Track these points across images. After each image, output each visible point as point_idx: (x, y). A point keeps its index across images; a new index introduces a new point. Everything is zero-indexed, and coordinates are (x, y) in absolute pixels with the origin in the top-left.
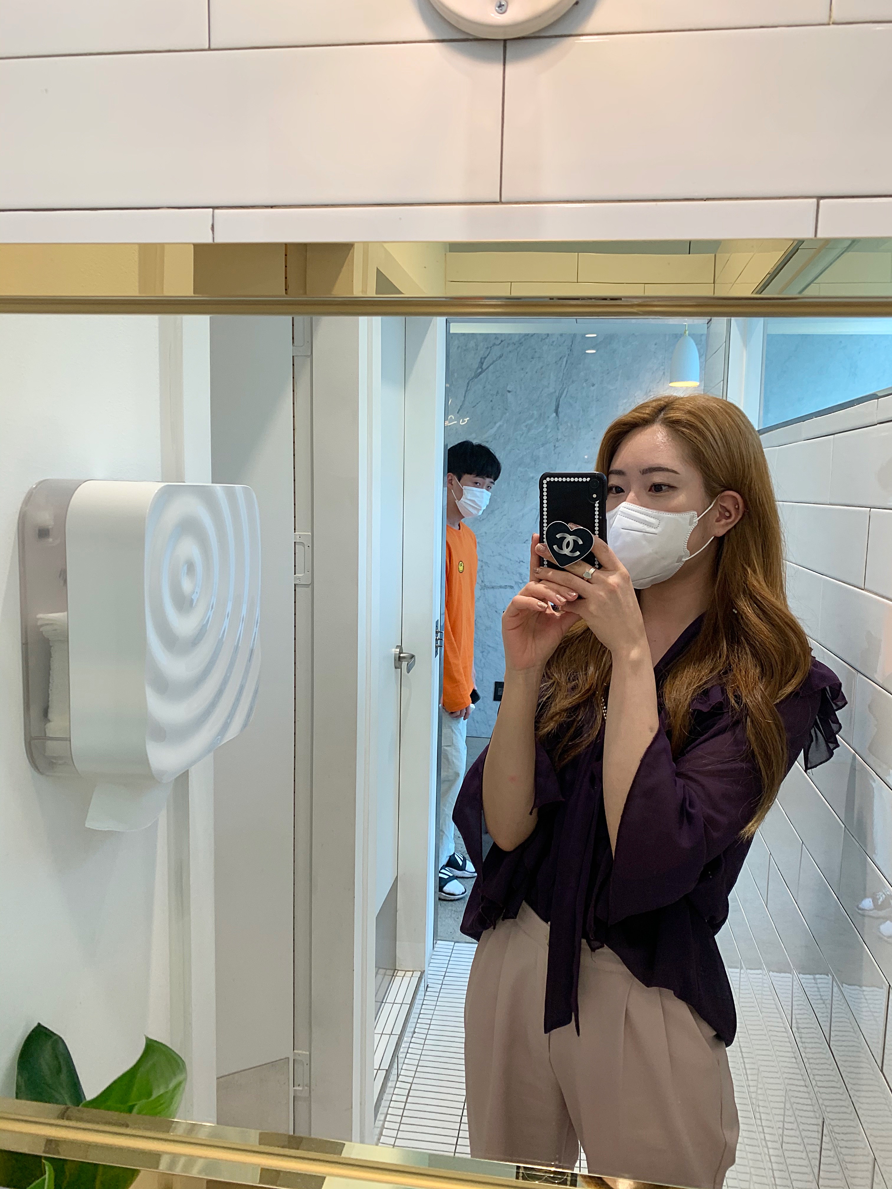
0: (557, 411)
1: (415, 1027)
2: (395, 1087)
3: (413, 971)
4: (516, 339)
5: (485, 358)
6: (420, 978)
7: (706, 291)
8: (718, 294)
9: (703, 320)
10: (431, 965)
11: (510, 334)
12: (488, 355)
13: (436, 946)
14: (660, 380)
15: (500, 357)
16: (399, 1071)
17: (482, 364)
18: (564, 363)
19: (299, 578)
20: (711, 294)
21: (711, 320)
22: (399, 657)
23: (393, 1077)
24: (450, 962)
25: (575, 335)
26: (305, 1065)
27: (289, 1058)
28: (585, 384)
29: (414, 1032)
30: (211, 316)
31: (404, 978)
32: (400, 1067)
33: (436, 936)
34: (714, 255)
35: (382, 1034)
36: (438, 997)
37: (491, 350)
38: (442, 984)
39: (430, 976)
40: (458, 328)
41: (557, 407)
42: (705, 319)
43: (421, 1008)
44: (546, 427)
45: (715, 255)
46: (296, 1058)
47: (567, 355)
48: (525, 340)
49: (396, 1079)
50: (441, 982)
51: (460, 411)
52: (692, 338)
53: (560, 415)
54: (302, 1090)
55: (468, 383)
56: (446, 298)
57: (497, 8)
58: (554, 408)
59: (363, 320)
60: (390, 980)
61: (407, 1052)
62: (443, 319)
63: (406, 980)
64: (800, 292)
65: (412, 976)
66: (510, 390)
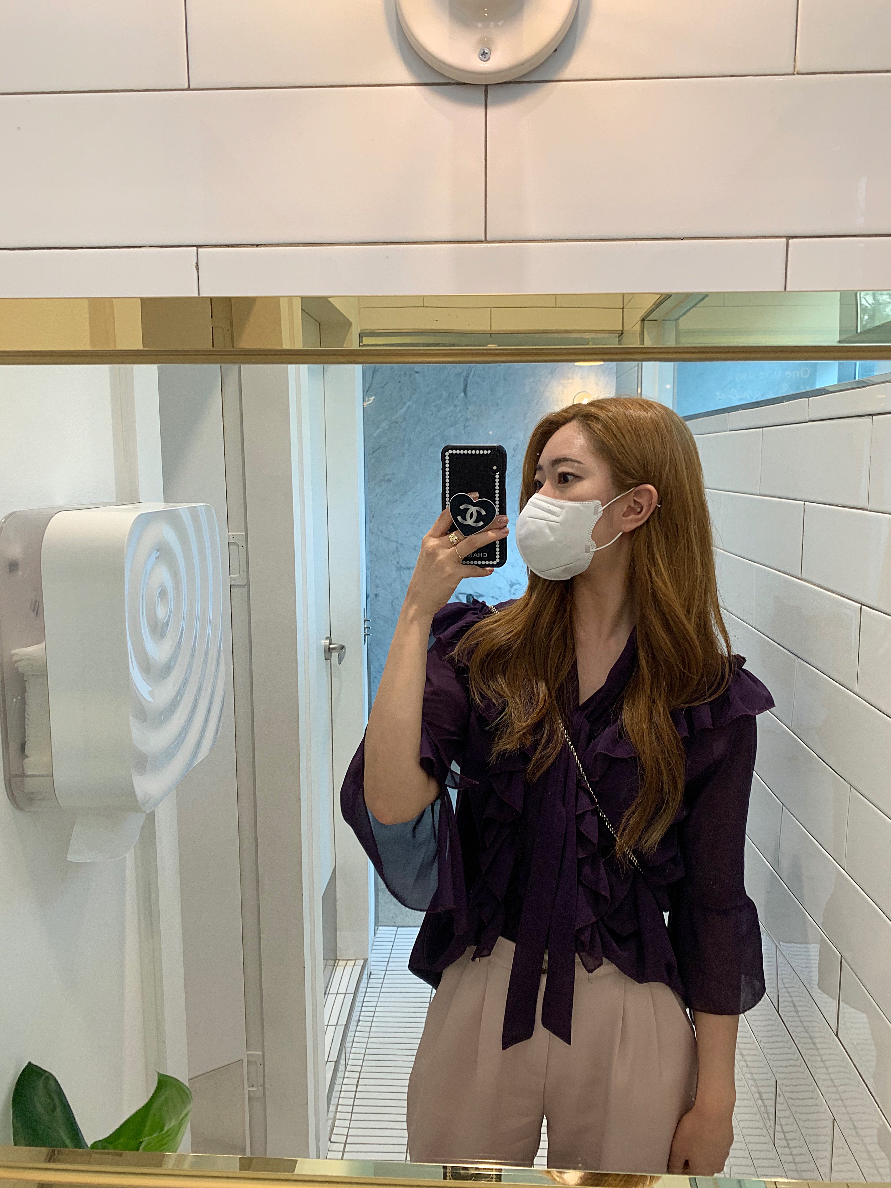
0: (465, 391)
1: (361, 1016)
2: (344, 1078)
3: (355, 960)
6: (363, 966)
10: (373, 952)
13: (378, 932)
16: (347, 1061)
19: (234, 579)
22: (329, 648)
23: (342, 1068)
24: (394, 948)
26: (259, 1065)
27: (242, 1060)
29: (359, 1021)
31: (346, 967)
32: (347, 1058)
33: (377, 924)
35: (328, 1025)
36: (383, 983)
38: (386, 970)
39: (373, 963)
41: (466, 386)
43: (365, 997)
44: (455, 406)
46: (249, 1059)
49: (344, 1069)
50: (385, 968)
53: (469, 394)
54: (256, 1090)
57: (480, 55)
58: (462, 388)
60: (332, 968)
61: (354, 1041)
63: (348, 969)
65: (354, 965)
66: (418, 371)
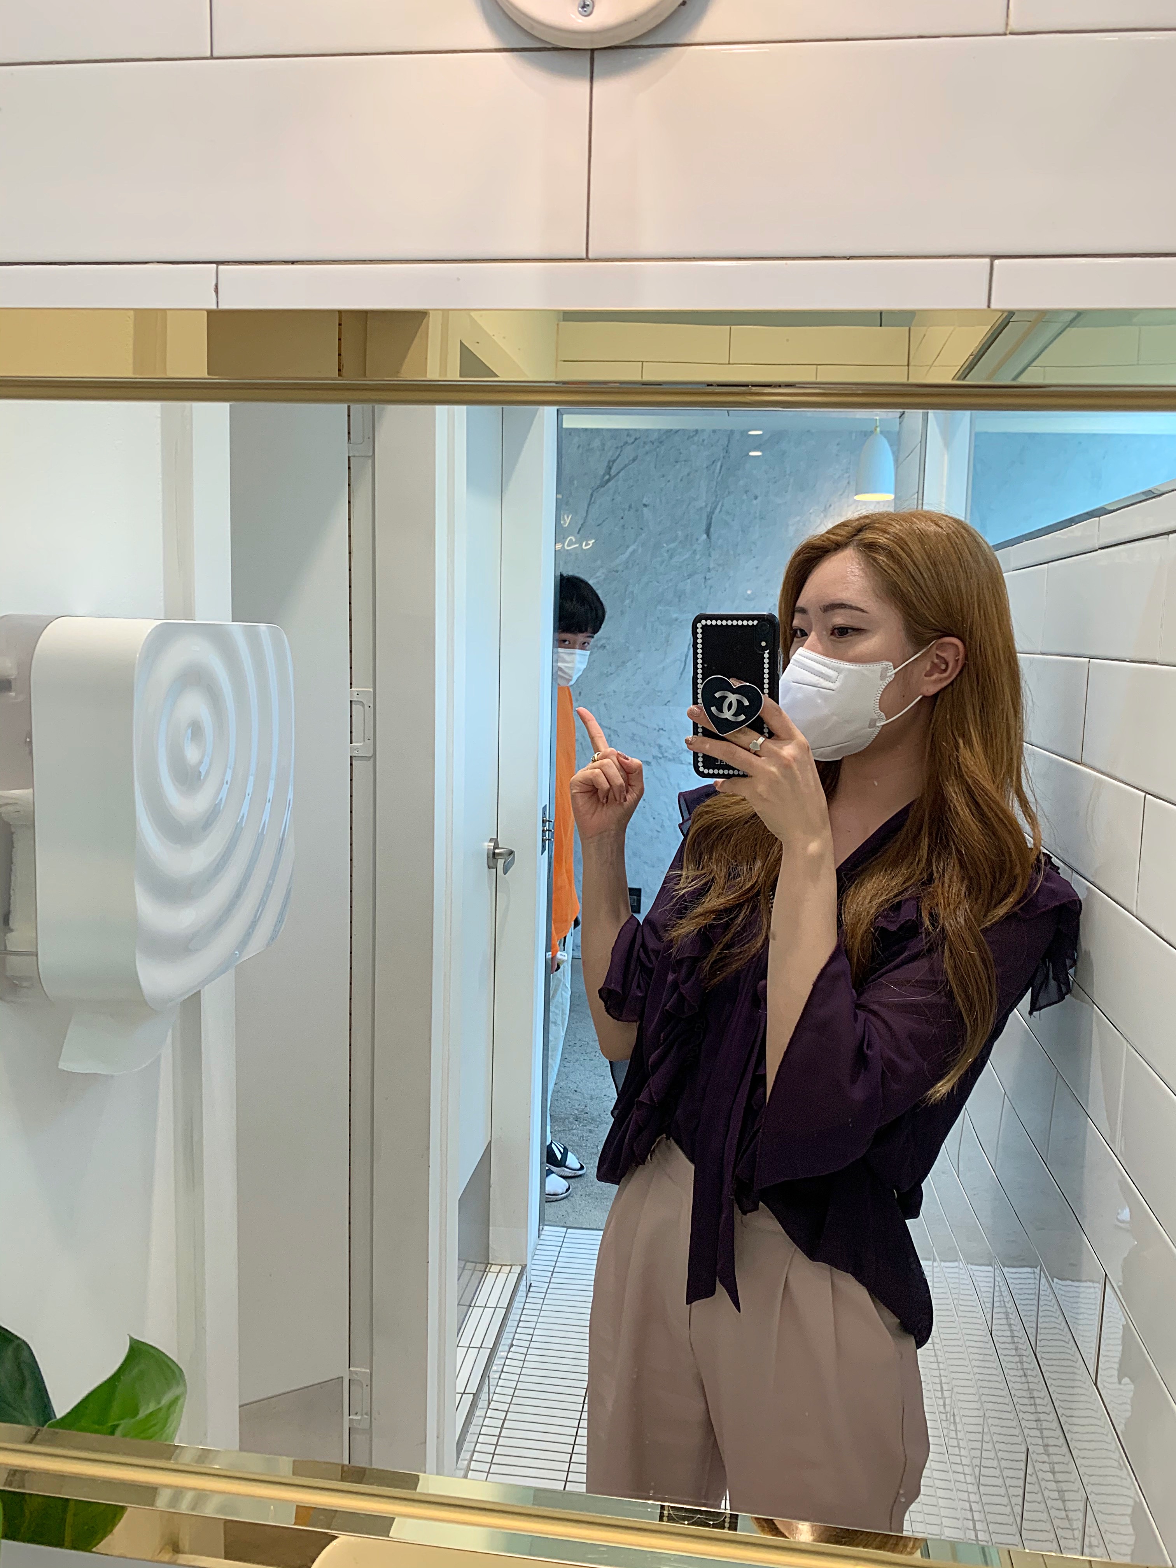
0: (708, 533)
1: (513, 1339)
2: (485, 1417)
3: (511, 1266)
4: (656, 436)
5: (614, 461)
6: (521, 1275)
7: (897, 376)
8: (912, 380)
9: (895, 413)
10: (536, 1257)
11: (647, 430)
12: (617, 458)
13: (543, 1232)
14: (844, 492)
15: (634, 460)
16: (491, 1395)
17: (610, 468)
18: (718, 467)
19: (357, 749)
20: (904, 380)
21: (904, 413)
22: (494, 854)
23: (482, 1403)
24: (561, 1254)
25: (732, 432)
26: (365, 1386)
27: (342, 1377)
28: (745, 497)
29: (512, 1345)
30: (231, 403)
31: (500, 1274)
32: (492, 1391)
33: (542, 1221)
34: (908, 328)
35: (469, 1347)
36: (544, 1299)
37: (621, 451)
38: (550, 1282)
39: (533, 1272)
40: (574, 421)
41: (709, 526)
42: (897, 412)
43: (522, 1314)
44: (695, 552)
45: (910, 329)
46: (352, 1378)
47: (722, 459)
48: (667, 438)
49: (486, 1407)
50: (547, 1280)
51: (582, 531)
52: (885, 437)
53: (714, 537)
54: (360, 1420)
55: (592, 495)
56: (557, 382)
57: (580, 9)
58: (705, 528)
59: (441, 410)
60: (481, 1276)
61: (502, 1371)
62: (553, 409)
63: (502, 1276)
64: (1014, 379)
65: (510, 1272)
66: (646, 503)
